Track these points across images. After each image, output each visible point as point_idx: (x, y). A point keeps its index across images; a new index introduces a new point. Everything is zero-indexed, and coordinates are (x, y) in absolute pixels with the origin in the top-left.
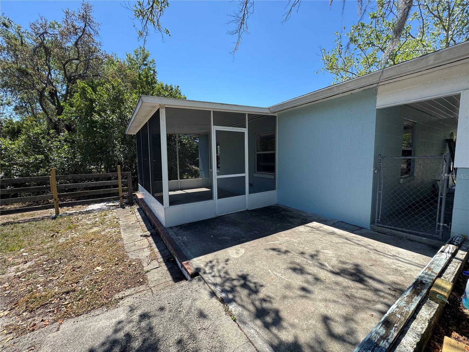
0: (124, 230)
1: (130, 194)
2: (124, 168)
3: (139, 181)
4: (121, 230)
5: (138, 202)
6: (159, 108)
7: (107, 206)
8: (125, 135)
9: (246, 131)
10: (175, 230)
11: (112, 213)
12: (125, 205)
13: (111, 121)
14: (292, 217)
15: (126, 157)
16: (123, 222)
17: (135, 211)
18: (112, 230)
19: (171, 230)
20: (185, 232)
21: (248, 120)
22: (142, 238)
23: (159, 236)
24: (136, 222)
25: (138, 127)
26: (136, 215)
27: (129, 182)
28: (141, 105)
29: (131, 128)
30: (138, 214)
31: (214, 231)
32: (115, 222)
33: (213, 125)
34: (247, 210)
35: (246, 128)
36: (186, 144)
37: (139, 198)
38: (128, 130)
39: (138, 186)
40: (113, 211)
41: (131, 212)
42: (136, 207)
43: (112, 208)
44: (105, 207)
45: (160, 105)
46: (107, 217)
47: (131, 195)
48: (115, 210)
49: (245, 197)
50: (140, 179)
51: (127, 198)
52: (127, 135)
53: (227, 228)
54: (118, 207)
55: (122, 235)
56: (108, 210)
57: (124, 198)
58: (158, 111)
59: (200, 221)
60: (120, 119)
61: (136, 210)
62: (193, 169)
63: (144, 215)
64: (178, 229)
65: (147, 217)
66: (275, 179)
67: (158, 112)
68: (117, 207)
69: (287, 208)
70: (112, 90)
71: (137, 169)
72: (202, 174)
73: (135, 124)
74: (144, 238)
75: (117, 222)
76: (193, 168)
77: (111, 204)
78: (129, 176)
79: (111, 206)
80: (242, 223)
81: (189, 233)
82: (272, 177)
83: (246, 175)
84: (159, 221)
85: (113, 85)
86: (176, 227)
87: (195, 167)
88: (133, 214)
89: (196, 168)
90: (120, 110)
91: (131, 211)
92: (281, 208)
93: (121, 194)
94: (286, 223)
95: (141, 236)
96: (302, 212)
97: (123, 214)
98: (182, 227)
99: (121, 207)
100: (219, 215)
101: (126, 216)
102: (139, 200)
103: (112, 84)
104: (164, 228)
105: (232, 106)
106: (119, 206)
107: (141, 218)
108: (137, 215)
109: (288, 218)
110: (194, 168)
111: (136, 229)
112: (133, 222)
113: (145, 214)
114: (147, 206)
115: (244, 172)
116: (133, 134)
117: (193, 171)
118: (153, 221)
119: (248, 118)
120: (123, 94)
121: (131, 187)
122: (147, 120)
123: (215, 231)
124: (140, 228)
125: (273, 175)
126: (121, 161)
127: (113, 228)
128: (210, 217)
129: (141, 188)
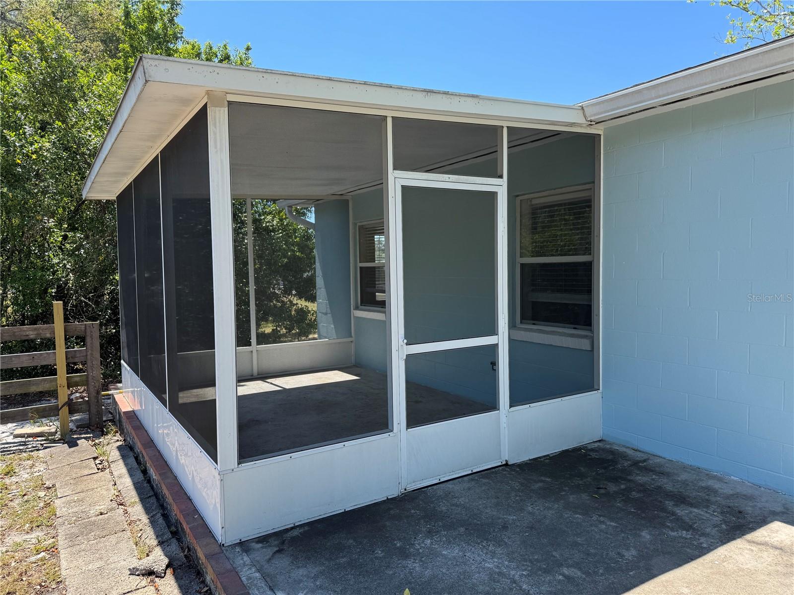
0: (72, 538)
1: (94, 394)
2: (76, 306)
3: (124, 352)
4: (62, 543)
5: (120, 421)
6: (206, 105)
7: (16, 436)
8: (81, 202)
9: (500, 187)
10: (262, 553)
11: (30, 462)
12: (75, 432)
13: (34, 157)
14: (681, 500)
15: (80, 271)
16: (69, 503)
17: (111, 459)
18: (28, 536)
19: (246, 558)
20: (302, 572)
21: (508, 148)
22: (136, 581)
23: (199, 574)
24: (114, 505)
25: (125, 174)
26: (111, 473)
27: (92, 354)
28: (141, 92)
29: (98, 179)
30: (120, 469)
31: (411, 564)
32: (42, 505)
33: (395, 168)
34: (506, 465)
35: (501, 177)
36: (274, 231)
37: (123, 410)
38: (89, 183)
39: (119, 366)
40: (35, 454)
41: (98, 461)
42: (112, 443)
43: (33, 443)
44: (10, 439)
45: (208, 93)
46: (14, 479)
47: (97, 398)
48: (41, 453)
49: (498, 418)
50: (128, 346)
51: (84, 407)
52: (85, 200)
53: (456, 552)
54: (54, 441)
55: (64, 564)
56: (21, 451)
57: (72, 408)
58: (202, 114)
59: (346, 513)
60: (66, 149)
61: (115, 454)
62: (294, 305)
63: (140, 476)
64: (269, 552)
65: (152, 487)
66: (593, 349)
67: (200, 120)
68: (49, 439)
69: (645, 457)
70: (39, 61)
71: (117, 307)
72: (326, 324)
73: (113, 166)
74: (144, 583)
75: (47, 505)
76: (291, 302)
77: (29, 429)
78: (91, 337)
79: (30, 435)
80: (505, 527)
81: (315, 578)
82: (585, 344)
83: (502, 339)
84: (196, 511)
85: (42, 43)
86: (263, 540)
87: (299, 302)
88: (103, 470)
89: (302, 303)
90: (63, 122)
91: (95, 458)
92: (624, 456)
93: (63, 394)
94: (672, 530)
95: (133, 572)
96: (710, 476)
97: (67, 469)
98: (283, 543)
99: (63, 440)
100: (412, 487)
101: (79, 479)
102: (124, 419)
103: (40, 42)
104: (217, 549)
105: (463, 99)
106: (58, 436)
107: (132, 487)
108: (116, 474)
109: (669, 504)
110: (295, 302)
111: (113, 539)
112: (102, 508)
113: (145, 472)
114: (150, 443)
115: (492, 331)
116: (104, 197)
117: (293, 313)
118: (175, 511)
119: (508, 142)
120: (73, 72)
121: (96, 372)
122: (155, 150)
123: (414, 565)
124: (129, 533)
125: (585, 337)
126: (66, 283)
127: (32, 529)
128: (379, 496)
129: (131, 376)
